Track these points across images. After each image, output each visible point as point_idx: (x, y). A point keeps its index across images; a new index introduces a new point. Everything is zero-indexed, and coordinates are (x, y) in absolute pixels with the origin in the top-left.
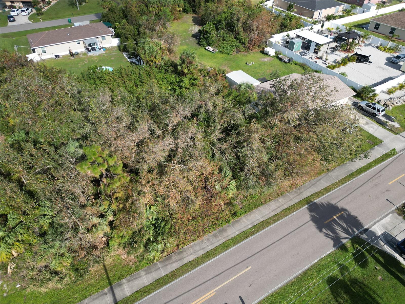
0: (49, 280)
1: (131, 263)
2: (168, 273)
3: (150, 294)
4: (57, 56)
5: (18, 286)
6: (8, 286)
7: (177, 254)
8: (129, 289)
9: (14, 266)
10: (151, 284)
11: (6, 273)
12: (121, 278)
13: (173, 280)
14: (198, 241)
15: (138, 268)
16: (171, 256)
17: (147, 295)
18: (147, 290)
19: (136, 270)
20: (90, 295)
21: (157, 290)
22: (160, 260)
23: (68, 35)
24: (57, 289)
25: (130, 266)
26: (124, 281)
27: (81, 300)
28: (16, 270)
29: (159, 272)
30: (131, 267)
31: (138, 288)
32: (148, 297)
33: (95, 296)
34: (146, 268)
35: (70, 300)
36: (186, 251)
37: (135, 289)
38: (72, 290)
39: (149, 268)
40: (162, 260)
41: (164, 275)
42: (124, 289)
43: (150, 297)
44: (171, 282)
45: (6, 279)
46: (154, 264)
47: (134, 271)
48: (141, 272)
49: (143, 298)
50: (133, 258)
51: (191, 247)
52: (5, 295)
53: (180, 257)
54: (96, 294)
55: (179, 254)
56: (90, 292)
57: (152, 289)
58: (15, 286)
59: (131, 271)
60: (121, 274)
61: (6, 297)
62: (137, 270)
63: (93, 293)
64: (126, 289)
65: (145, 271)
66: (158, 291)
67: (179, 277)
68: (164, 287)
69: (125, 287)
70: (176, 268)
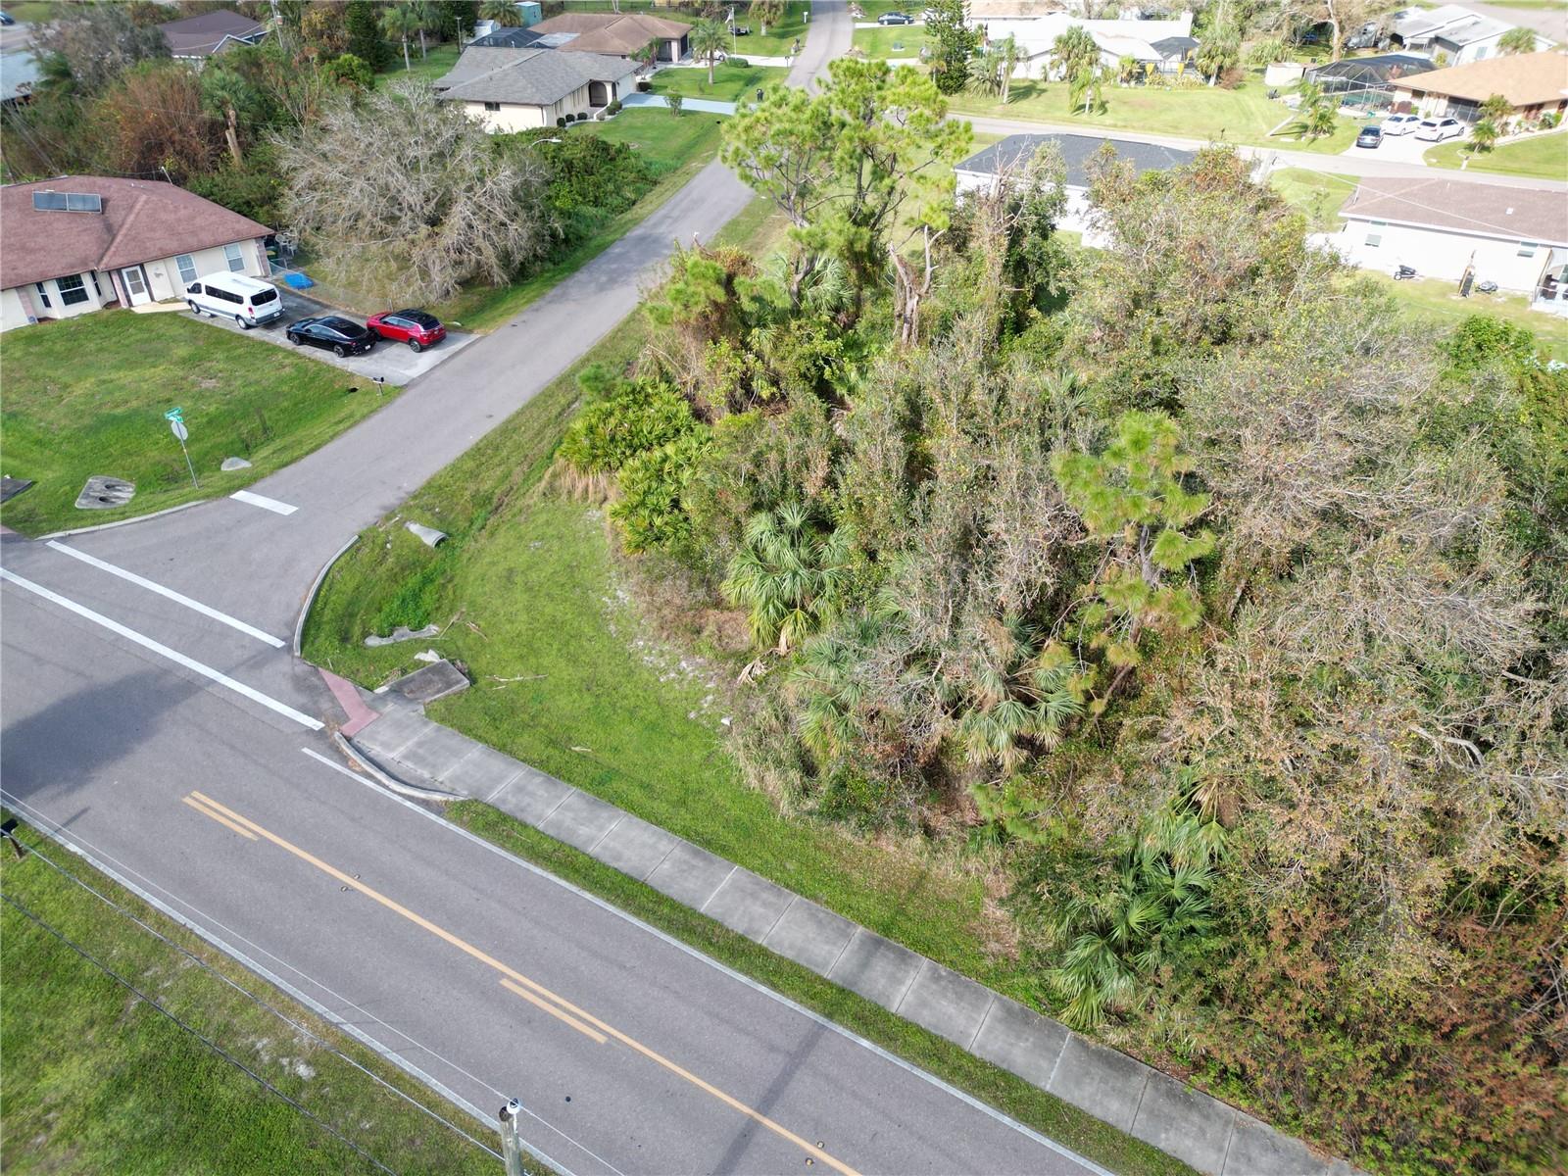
0: (779, 763)
1: (993, 946)
2: (1066, 1098)
3: (948, 1081)
4: (1405, 272)
5: (726, 721)
6: (714, 702)
7: (1163, 1086)
8: (910, 998)
9: (758, 672)
10: (983, 1065)
11: (736, 674)
12: (927, 948)
13: (1057, 1139)
14: (1295, 1143)
15: (996, 977)
16: (1134, 1070)
17: (937, 1074)
18: (952, 1059)
19: (985, 978)
20: (816, 899)
21: (979, 1098)
22: (1086, 1037)
23: (1510, 211)
24: (774, 804)
25: (982, 949)
26: (925, 963)
27: (787, 886)
28: (755, 684)
29: (1044, 1064)
30: (982, 956)
31: (936, 1027)
32: (935, 1081)
33: (823, 912)
34: (1017, 1005)
35: (770, 858)
36: (1207, 1117)
37: (925, 1019)
38: (796, 843)
39: (1025, 1018)
40: (1092, 1043)
41: (1048, 1088)
42: (901, 982)
43: (937, 1089)
44: (1045, 1132)
45: (724, 686)
46: (1054, 1026)
47: (978, 974)
48: (991, 999)
49: (919, 1066)
50: (1015, 941)
51: (1243, 1131)
52: (692, 715)
53: (1165, 1106)
54: (830, 911)
55: (1171, 1094)
56: (824, 894)
57: (968, 1076)
58: (721, 716)
59: (970, 963)
60: (937, 939)
61: (687, 721)
62: (987, 979)
63: (827, 902)
64: (904, 989)
65: (1009, 1011)
66: (979, 1105)
67: (1087, 1154)
68: (1007, 1120)
69: (909, 982)
70: (1110, 1120)
